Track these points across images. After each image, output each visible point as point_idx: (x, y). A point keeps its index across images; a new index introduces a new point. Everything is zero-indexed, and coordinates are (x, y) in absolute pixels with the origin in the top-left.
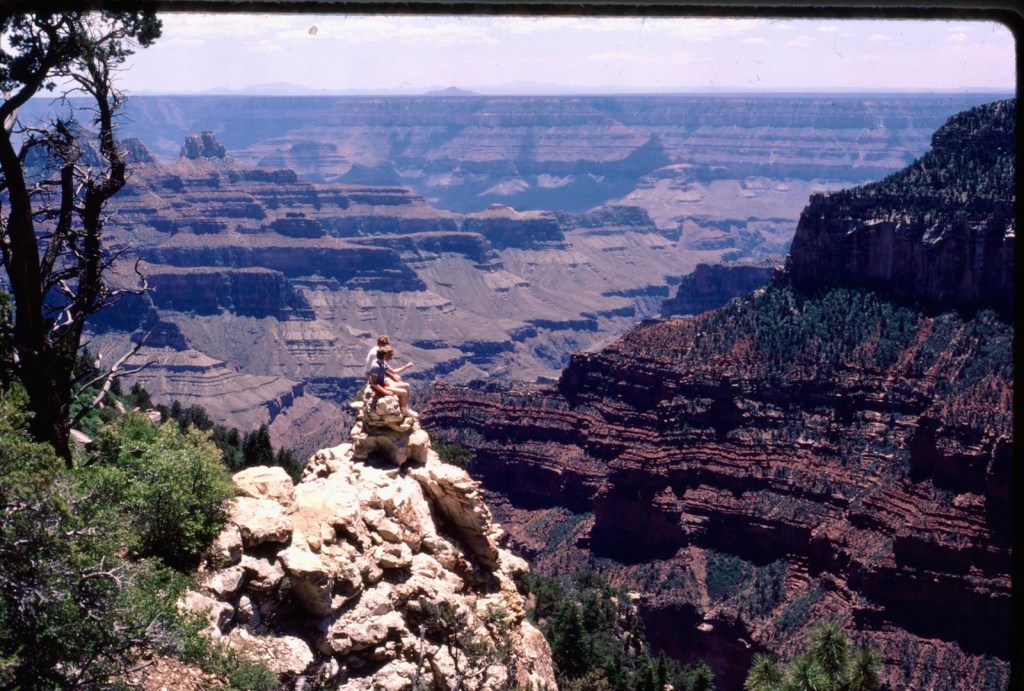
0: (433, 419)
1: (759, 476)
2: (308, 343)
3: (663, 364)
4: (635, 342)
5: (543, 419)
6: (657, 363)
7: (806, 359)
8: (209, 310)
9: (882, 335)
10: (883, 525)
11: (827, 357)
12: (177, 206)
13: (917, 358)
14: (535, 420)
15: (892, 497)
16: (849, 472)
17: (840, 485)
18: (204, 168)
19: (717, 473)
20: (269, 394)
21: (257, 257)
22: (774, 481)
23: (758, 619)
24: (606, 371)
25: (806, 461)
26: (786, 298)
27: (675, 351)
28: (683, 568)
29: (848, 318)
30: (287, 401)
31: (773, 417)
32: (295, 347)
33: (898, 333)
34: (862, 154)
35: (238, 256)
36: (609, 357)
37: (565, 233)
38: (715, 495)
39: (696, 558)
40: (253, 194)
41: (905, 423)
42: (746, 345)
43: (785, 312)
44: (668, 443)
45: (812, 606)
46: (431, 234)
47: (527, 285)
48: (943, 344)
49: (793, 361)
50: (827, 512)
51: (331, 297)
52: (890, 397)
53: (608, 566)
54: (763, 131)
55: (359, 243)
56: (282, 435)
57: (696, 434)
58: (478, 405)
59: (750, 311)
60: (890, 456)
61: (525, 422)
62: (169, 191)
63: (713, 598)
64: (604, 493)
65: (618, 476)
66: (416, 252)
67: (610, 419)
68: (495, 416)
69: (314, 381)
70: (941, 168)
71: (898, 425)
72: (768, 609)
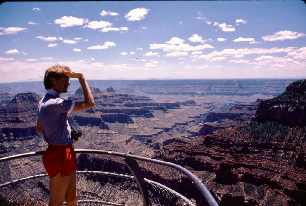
0: (174, 150)
1: (255, 165)
2: (133, 128)
3: (229, 139)
4: (221, 133)
5: (200, 150)
6: (227, 138)
7: (263, 138)
8: (113, 122)
9: (280, 132)
10: (291, 179)
11: (268, 137)
12: (106, 101)
13: (290, 138)
14: (198, 151)
15: (292, 172)
16: (277, 165)
17: (276, 168)
18: (111, 94)
19: (245, 164)
20: (126, 139)
21: (122, 111)
22: (259, 166)
23: (260, 200)
24: (214, 140)
25: (266, 162)
26: (256, 124)
27: (231, 136)
28: (239, 187)
29: (272, 128)
30: (130, 140)
31: (256, 151)
32: (130, 129)
33: (284, 132)
34: (234, 90)
35: (117, 111)
36: (215, 136)
37: (180, 106)
38: (245, 169)
39: (241, 184)
40: (120, 98)
41: (289, 153)
42: (248, 134)
43: (256, 127)
44: (233, 157)
45: (275, 198)
46: (155, 106)
47: (174, 116)
48: (296, 135)
49: (260, 138)
50: (274, 174)
51: (136, 119)
52: (285, 147)
53: (220, 186)
54: (215, 86)
55: (141, 108)
56: (129, 147)
57: (239, 155)
58: (185, 147)
59: (248, 127)
60: (287, 161)
61: (196, 151)
62: (104, 98)
63: (247, 194)
64: (219, 169)
65: (222, 165)
66: (152, 110)
67: (216, 151)
68: (189, 150)
69: (134, 136)
70: (290, 94)
71: (288, 153)
72: (262, 198)
